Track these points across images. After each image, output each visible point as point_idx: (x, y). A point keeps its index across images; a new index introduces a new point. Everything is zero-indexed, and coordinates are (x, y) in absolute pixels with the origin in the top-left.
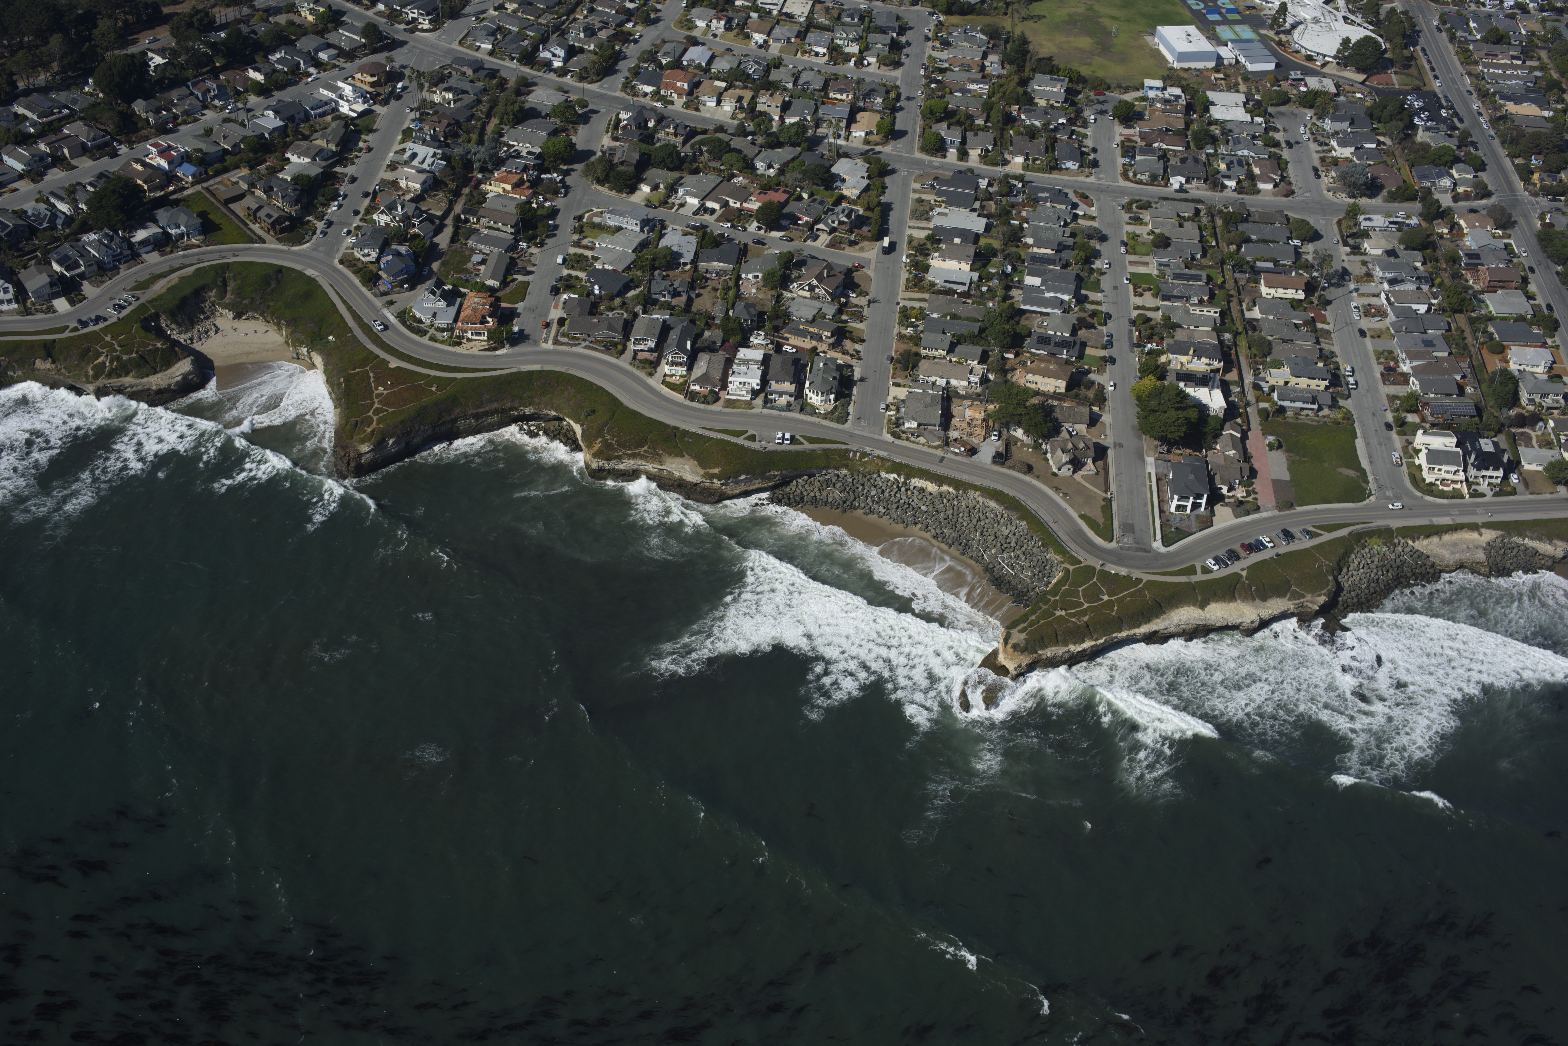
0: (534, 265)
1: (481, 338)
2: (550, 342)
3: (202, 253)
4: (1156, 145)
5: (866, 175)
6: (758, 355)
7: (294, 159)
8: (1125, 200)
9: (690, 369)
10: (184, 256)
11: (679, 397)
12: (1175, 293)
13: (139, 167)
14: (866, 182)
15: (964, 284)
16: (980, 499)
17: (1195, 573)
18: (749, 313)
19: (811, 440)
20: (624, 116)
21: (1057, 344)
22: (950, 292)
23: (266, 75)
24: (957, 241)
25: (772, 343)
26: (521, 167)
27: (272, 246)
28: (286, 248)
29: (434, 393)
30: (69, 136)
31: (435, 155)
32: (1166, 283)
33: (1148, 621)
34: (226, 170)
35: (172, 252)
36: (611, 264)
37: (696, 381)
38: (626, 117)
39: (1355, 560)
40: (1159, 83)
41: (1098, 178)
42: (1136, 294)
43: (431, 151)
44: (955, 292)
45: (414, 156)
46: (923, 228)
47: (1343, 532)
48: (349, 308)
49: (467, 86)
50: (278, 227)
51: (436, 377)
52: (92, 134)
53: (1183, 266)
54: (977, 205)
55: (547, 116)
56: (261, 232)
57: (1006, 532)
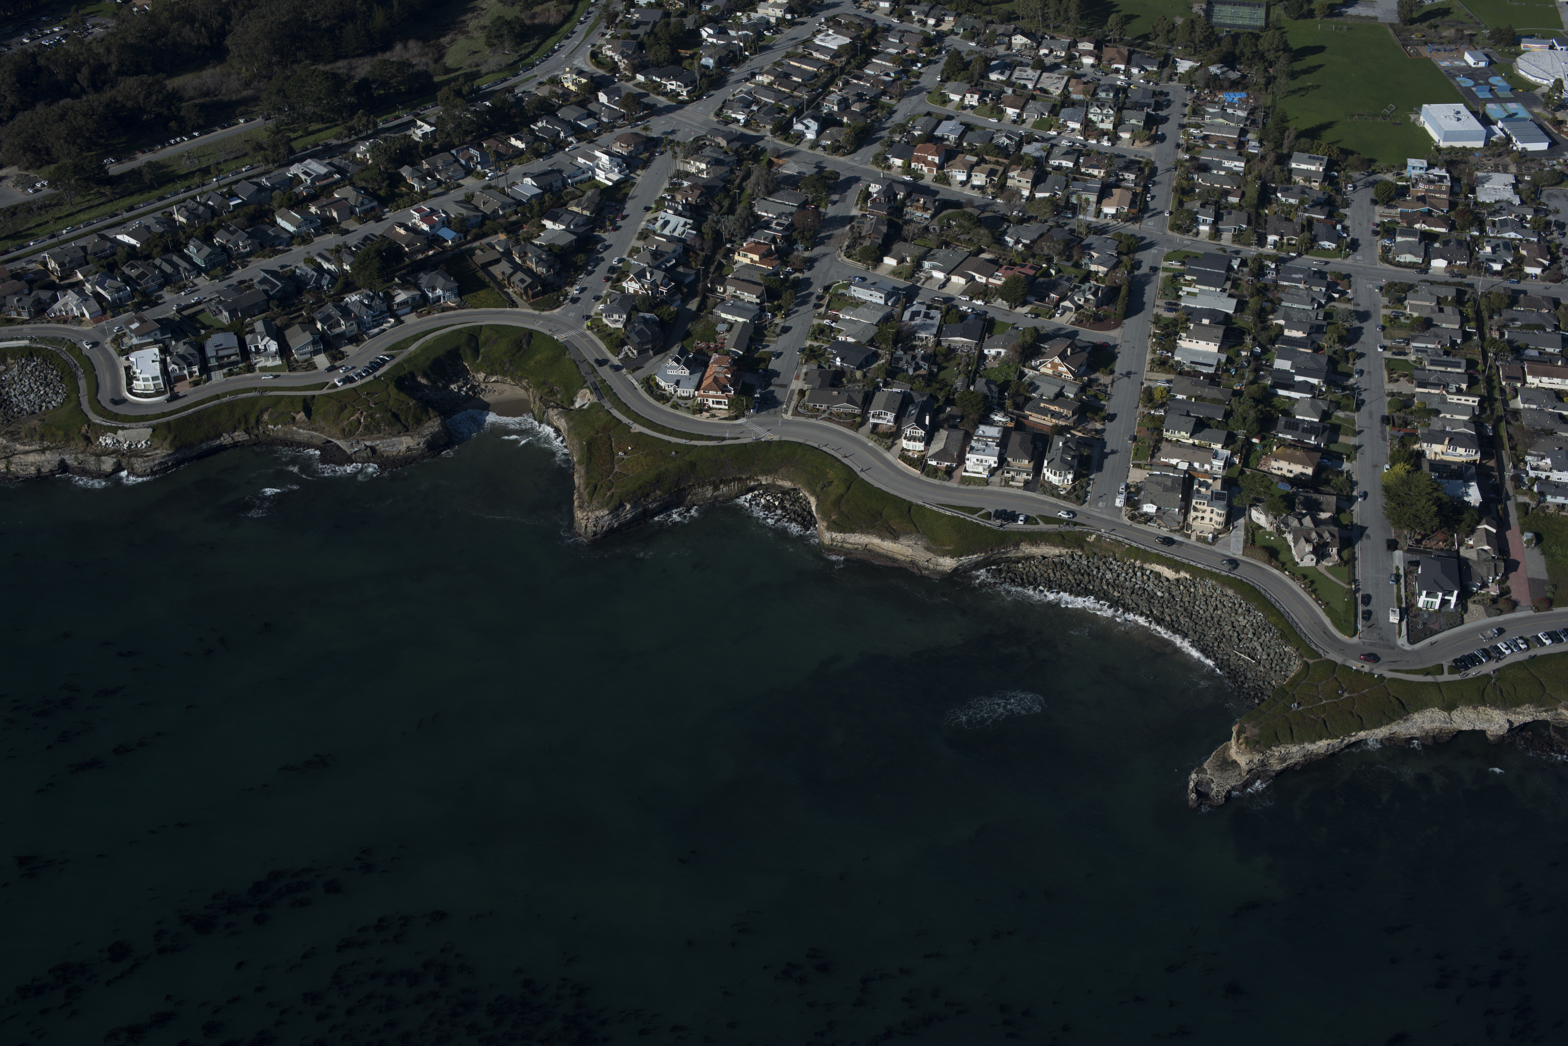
1: (723, 407)
2: (790, 412)
3: (457, 316)
4: (1417, 226)
5: (1115, 252)
6: (997, 432)
7: (550, 225)
8: (1384, 282)
9: (928, 444)
10: (440, 318)
11: (916, 472)
12: (1432, 380)
13: (402, 231)
14: (1115, 260)
15: (1211, 366)
16: (1218, 588)
17: (1442, 673)
18: (989, 388)
19: (1047, 520)
20: (874, 188)
21: (1305, 430)
22: (1196, 374)
23: (527, 143)
24: (1206, 321)
25: (1011, 421)
26: (770, 238)
27: (524, 310)
28: (537, 312)
29: (673, 459)
30: (339, 200)
31: (685, 224)
32: (1423, 369)
33: (1390, 721)
34: (485, 235)
35: (429, 313)
36: (853, 337)
37: (934, 457)
38: (876, 190)
40: (1423, 163)
41: (1357, 260)
42: (1391, 380)
43: (682, 220)
44: (1201, 373)
45: (666, 224)
50: (530, 293)
51: (677, 444)
52: (360, 199)
53: (1441, 353)
54: (1228, 285)
56: (515, 297)
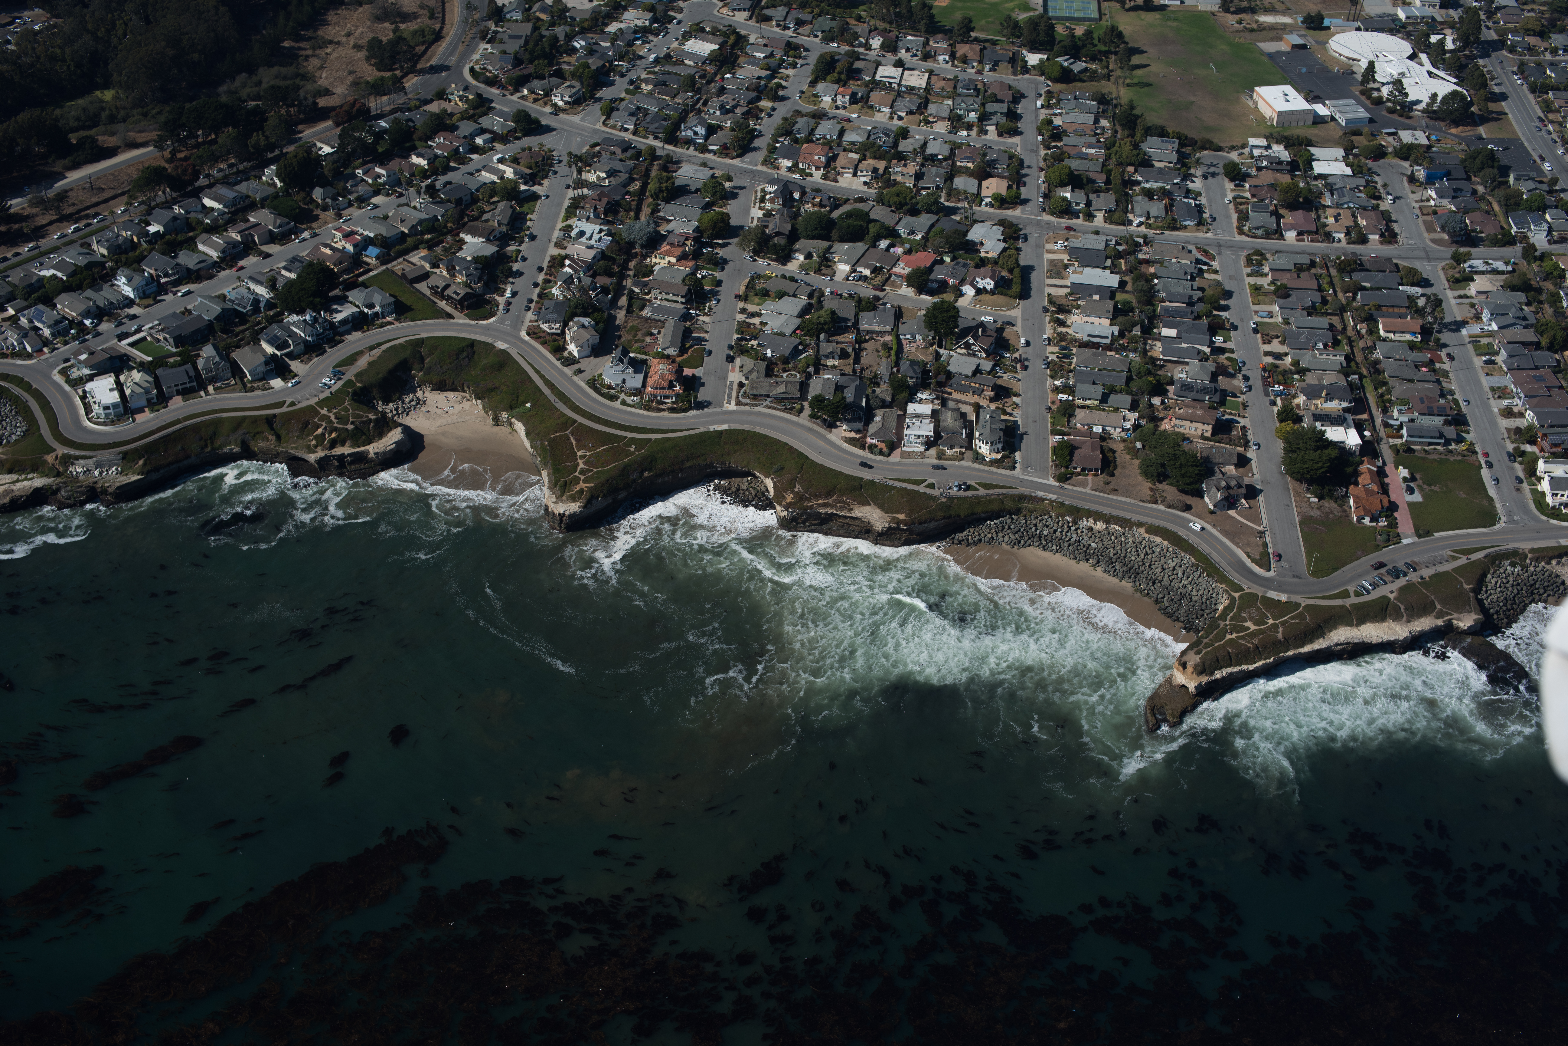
0: (707, 332)
2: (733, 403)
3: (398, 330)
4: (1267, 201)
5: (1002, 237)
6: (927, 409)
7: (468, 238)
8: (1246, 254)
10: (382, 333)
11: (858, 451)
12: (1301, 339)
13: (328, 251)
14: (1002, 245)
15: (1107, 338)
16: (1147, 536)
17: (1349, 597)
18: (914, 371)
19: (987, 486)
20: (768, 188)
21: (1199, 391)
22: (1096, 346)
23: (429, 160)
24: (1096, 297)
25: (937, 398)
26: (682, 241)
27: (461, 321)
29: (634, 453)
30: (257, 225)
31: (600, 231)
32: (1292, 330)
33: (1311, 642)
34: (408, 251)
35: (369, 330)
36: (779, 328)
37: (874, 436)
38: (772, 190)
39: (1491, 580)
40: (1263, 142)
41: (1217, 234)
42: (1264, 342)
43: (597, 228)
44: (1099, 345)
45: (582, 234)
46: (1061, 286)
47: (1480, 555)
48: (542, 377)
49: (619, 166)
50: (465, 304)
51: (632, 439)
52: (278, 222)
53: (1305, 314)
54: (1108, 263)
55: (697, 191)
57: (1173, 564)
